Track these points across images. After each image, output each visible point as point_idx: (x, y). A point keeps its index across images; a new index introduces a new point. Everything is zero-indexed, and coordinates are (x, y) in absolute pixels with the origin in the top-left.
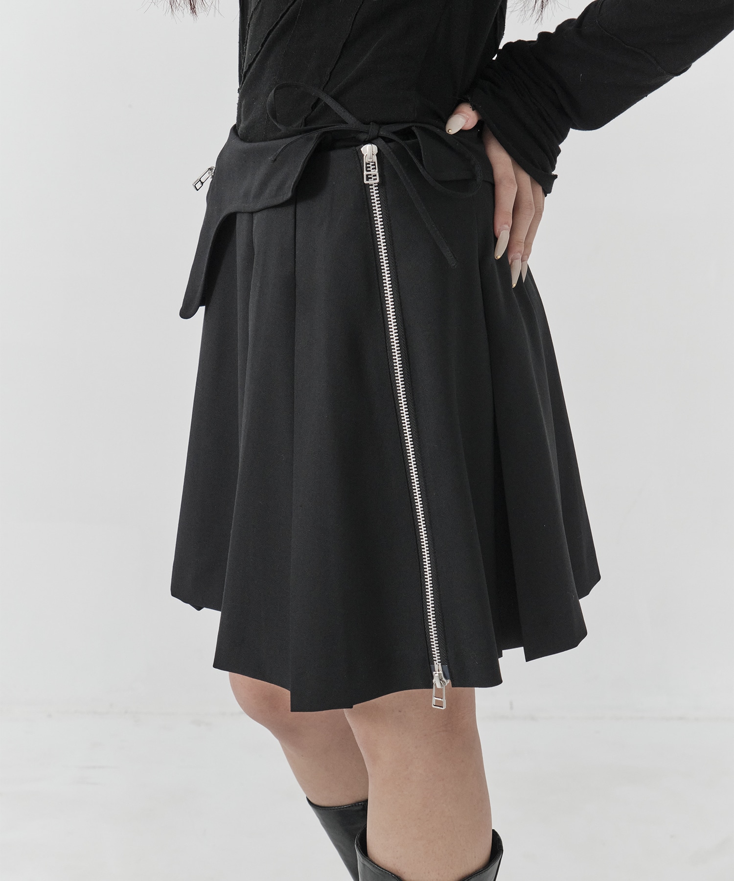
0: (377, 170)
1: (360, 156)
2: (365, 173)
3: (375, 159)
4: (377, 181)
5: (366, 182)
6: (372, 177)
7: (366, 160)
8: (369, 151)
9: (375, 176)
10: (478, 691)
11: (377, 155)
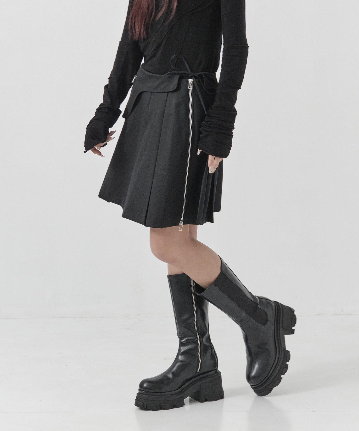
0: (192, 86)
1: (188, 82)
2: (189, 86)
3: (192, 83)
4: (192, 88)
5: (189, 88)
6: (190, 87)
7: (189, 83)
8: (190, 81)
9: (191, 87)
10: (198, 225)
11: (193, 82)
